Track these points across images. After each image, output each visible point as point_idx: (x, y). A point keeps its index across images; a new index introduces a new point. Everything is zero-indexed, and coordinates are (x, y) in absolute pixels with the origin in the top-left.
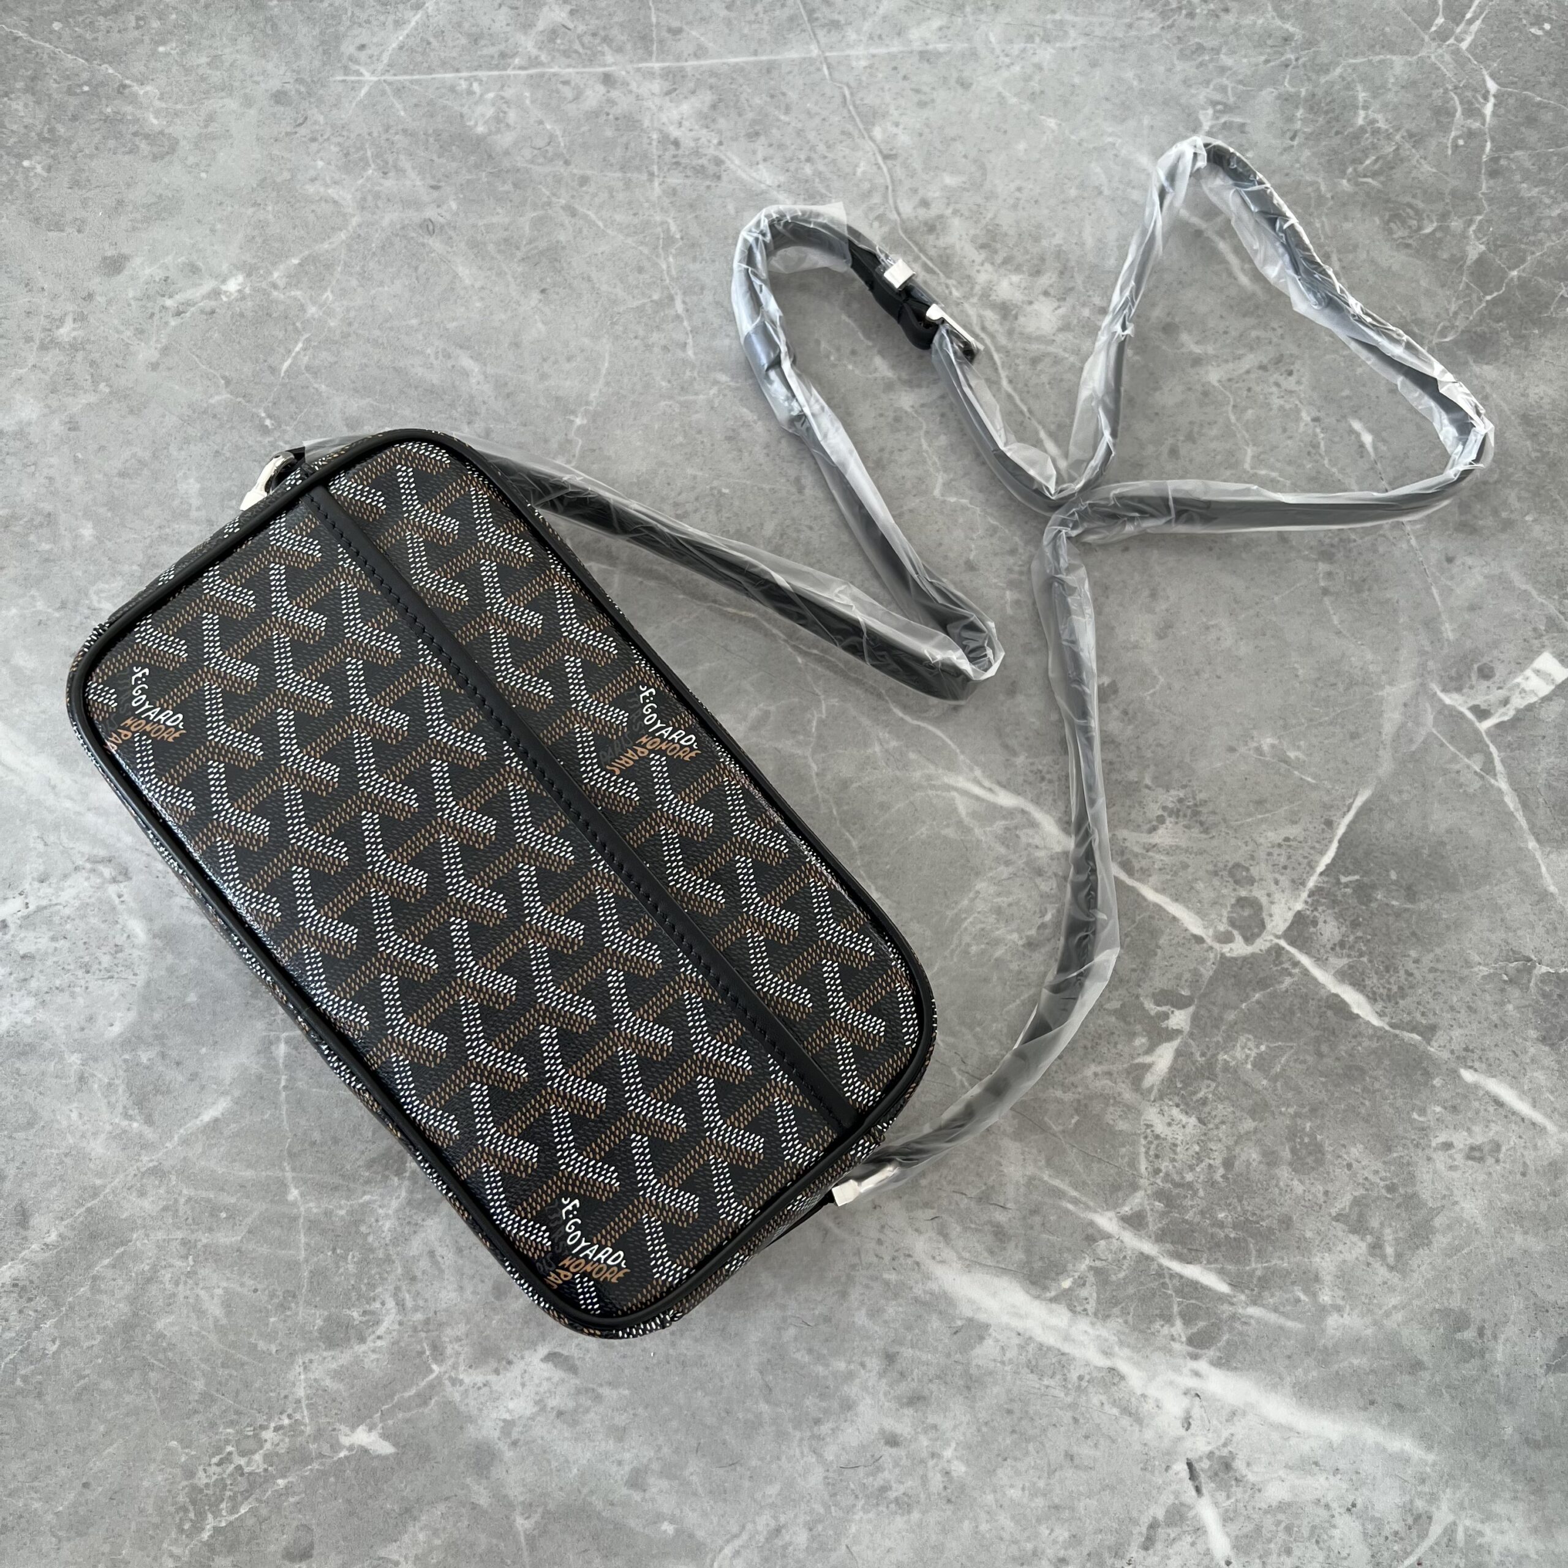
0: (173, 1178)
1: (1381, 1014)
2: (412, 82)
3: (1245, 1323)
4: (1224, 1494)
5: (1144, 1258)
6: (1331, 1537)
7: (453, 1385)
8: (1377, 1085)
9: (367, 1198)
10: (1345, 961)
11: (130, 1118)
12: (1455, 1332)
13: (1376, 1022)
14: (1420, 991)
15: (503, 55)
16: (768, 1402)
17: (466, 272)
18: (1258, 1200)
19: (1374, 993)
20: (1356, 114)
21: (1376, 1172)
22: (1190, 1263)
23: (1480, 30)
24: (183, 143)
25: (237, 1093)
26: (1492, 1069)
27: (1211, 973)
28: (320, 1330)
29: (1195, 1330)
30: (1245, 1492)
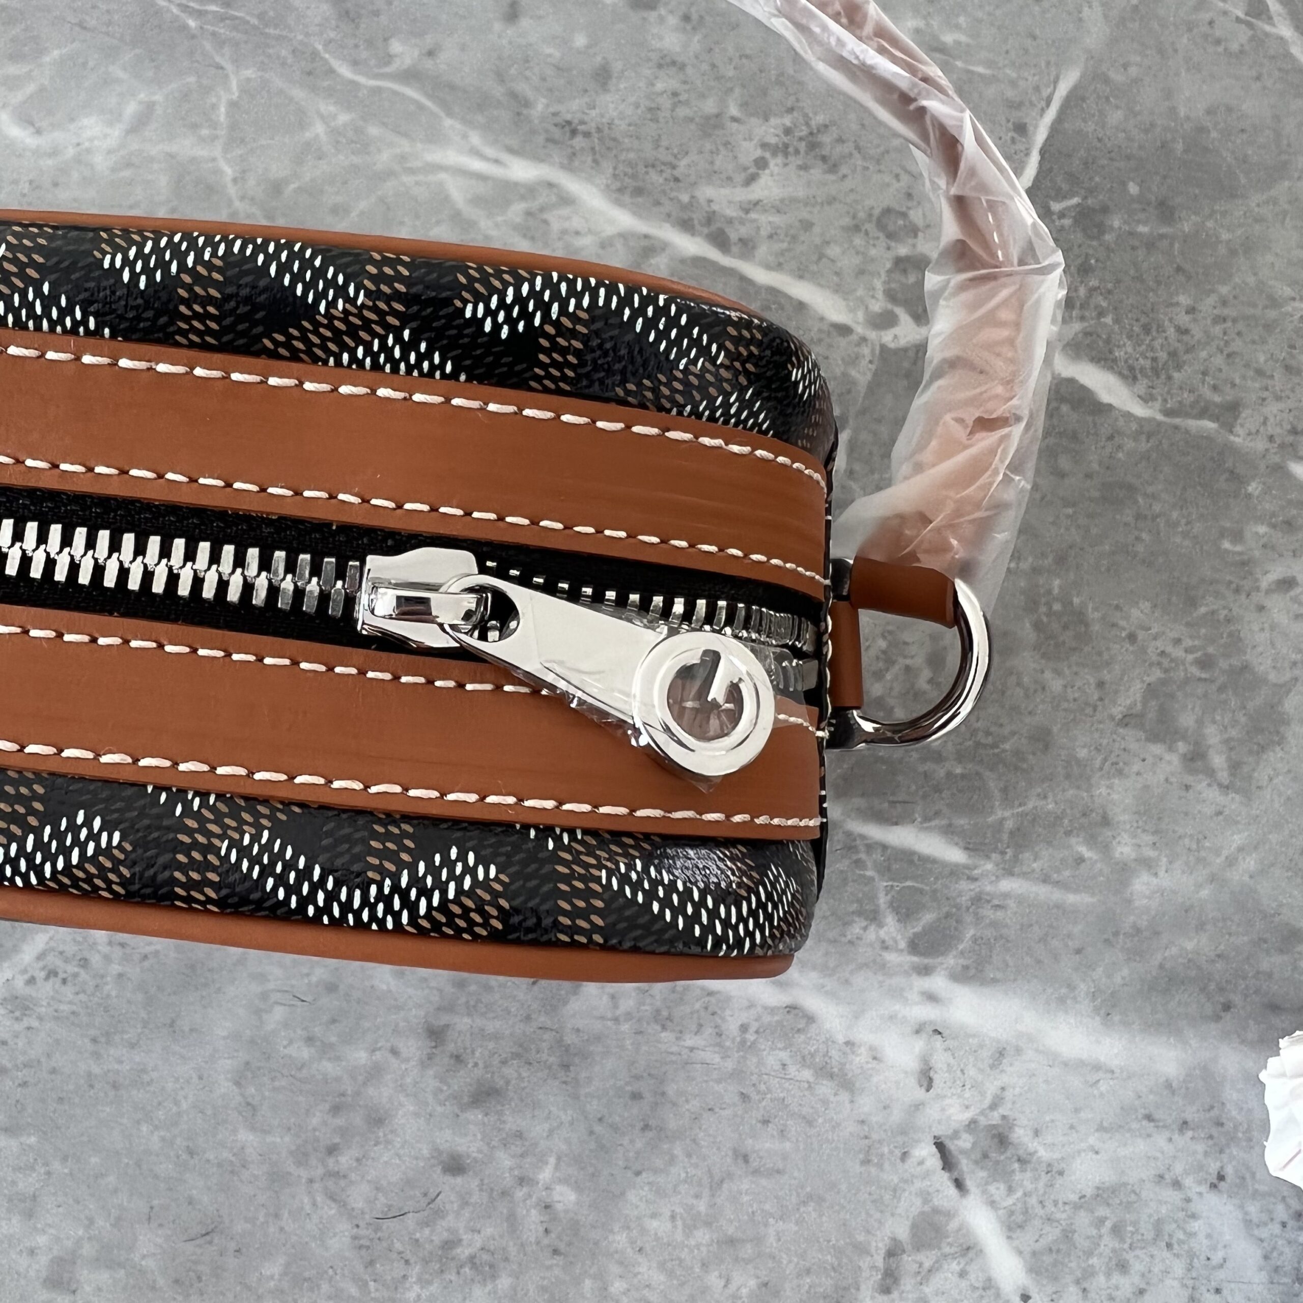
1: (1146, 399)
4: (1002, 1186)
6: (1192, 1235)
8: (1157, 508)
13: (1139, 410)
14: (1203, 354)
16: (253, 1129)
19: (1131, 369)
21: (1177, 641)
22: (896, 824)
27: (869, 376)
29: (918, 929)
30: (1036, 1179)
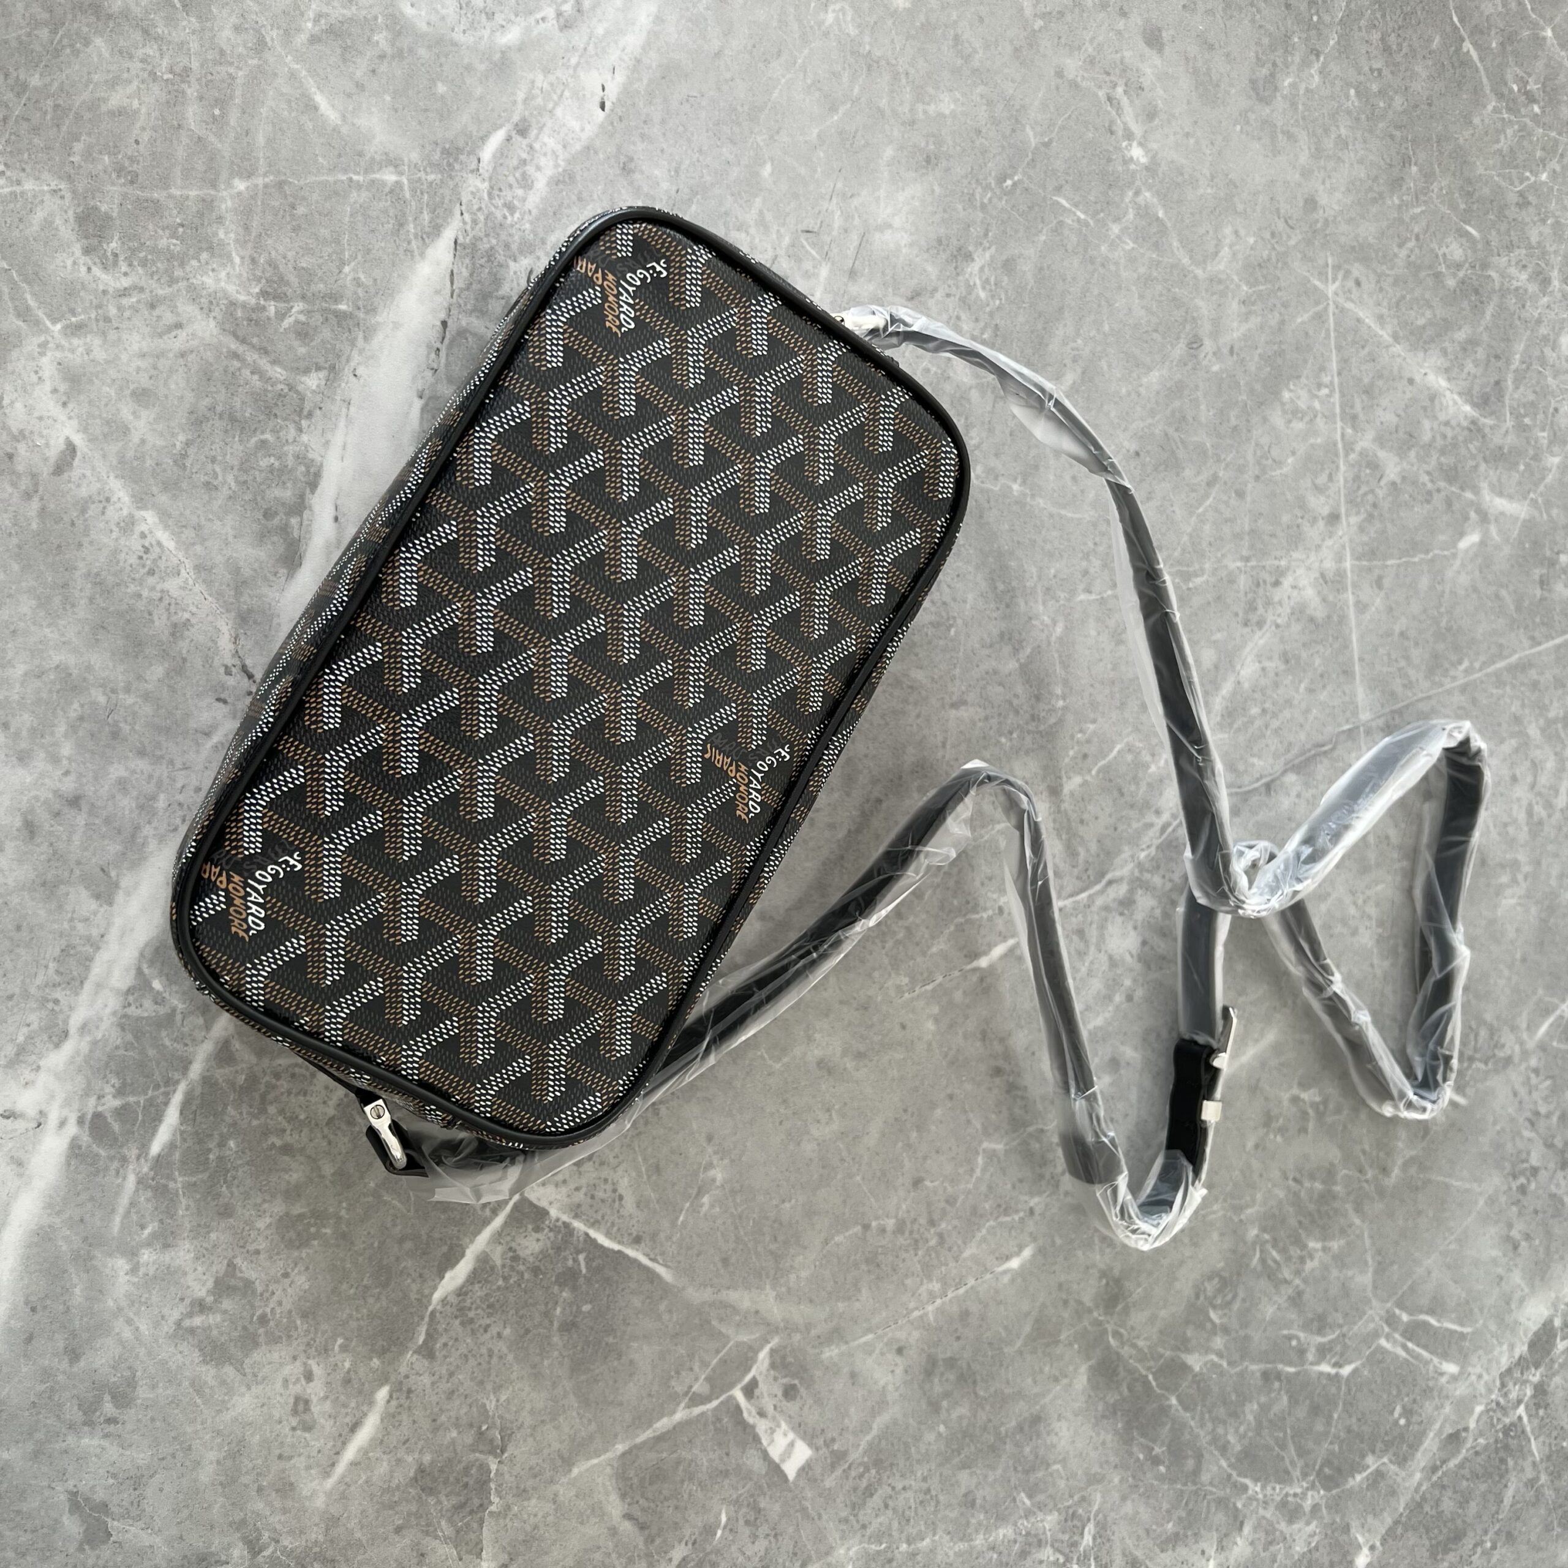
0: (255, 62)
2: (1328, 330)
3: (118, 1173)
5: (185, 1065)
7: (39, 346)
9: (237, 260)
10: (499, 1263)
11: (316, 21)
12: (110, 1393)
15: (1354, 417)
17: (1154, 378)
18: (249, 1182)
20: (1317, 1240)
23: (1397, 1357)
24: (1267, 110)
25: (344, 130)
26: (390, 1419)
28: (96, 208)
